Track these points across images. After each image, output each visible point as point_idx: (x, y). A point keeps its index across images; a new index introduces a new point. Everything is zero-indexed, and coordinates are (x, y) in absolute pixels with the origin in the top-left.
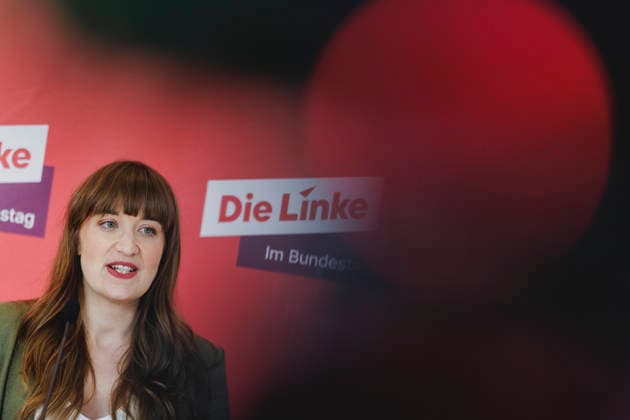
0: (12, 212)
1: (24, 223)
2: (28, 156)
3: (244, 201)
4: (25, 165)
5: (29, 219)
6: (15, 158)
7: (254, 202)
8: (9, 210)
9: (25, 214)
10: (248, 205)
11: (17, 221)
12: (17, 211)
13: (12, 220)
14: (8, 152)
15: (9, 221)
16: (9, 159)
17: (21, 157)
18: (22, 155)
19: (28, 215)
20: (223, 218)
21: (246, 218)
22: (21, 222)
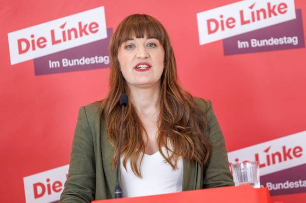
0: (96, 58)
1: (104, 62)
2: (97, 25)
3: (219, 20)
4: (96, 31)
5: (106, 59)
6: (90, 29)
7: (225, 19)
8: (94, 57)
9: (103, 57)
10: (222, 22)
11: (100, 61)
12: (99, 56)
13: (97, 62)
14: (86, 26)
15: (95, 63)
16: (87, 30)
17: (93, 27)
18: (93, 26)
19: (105, 57)
20: (210, 32)
21: (223, 29)
22: (102, 61)
